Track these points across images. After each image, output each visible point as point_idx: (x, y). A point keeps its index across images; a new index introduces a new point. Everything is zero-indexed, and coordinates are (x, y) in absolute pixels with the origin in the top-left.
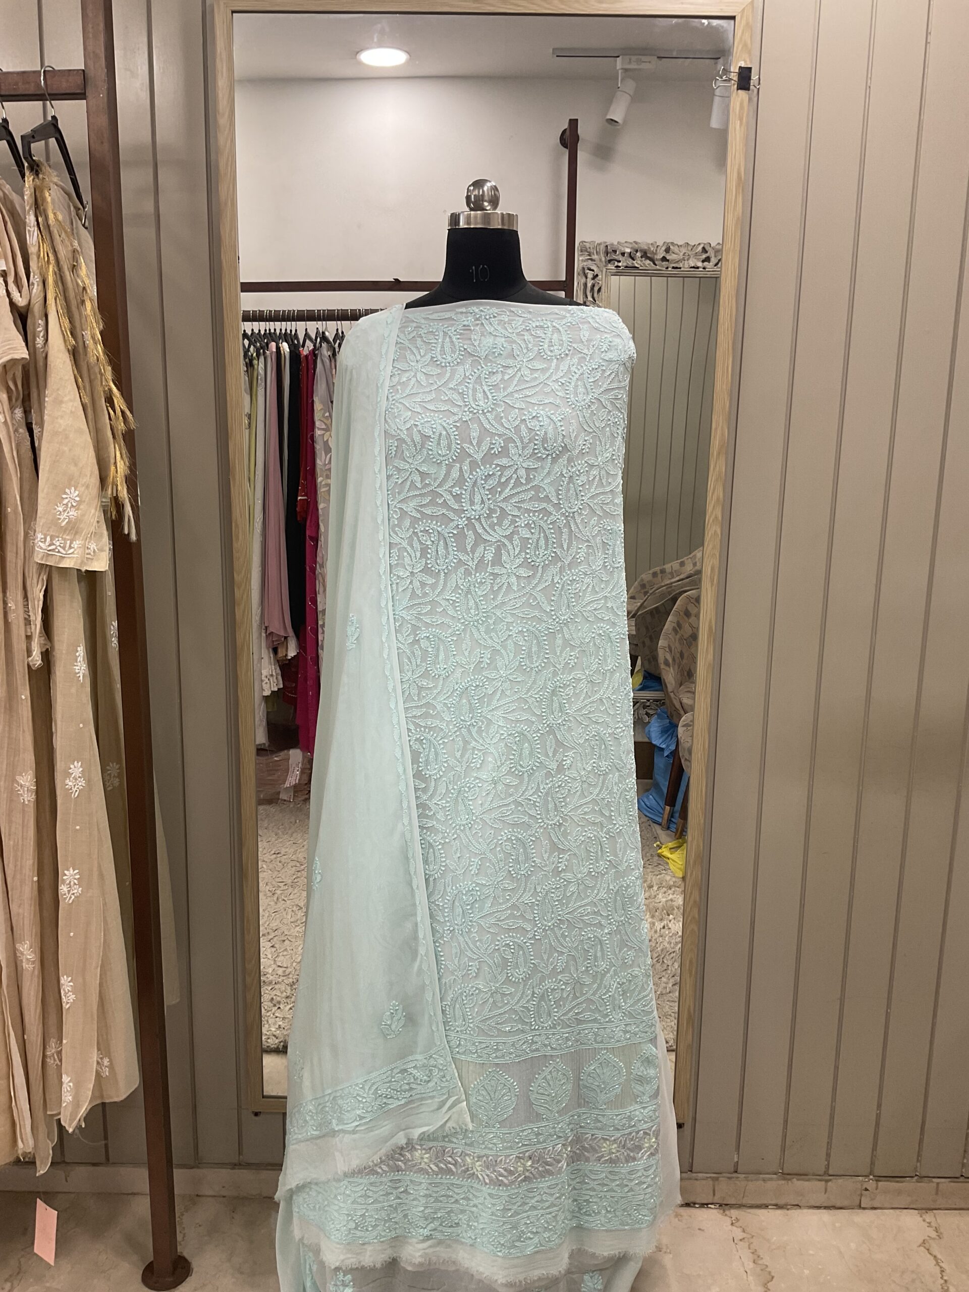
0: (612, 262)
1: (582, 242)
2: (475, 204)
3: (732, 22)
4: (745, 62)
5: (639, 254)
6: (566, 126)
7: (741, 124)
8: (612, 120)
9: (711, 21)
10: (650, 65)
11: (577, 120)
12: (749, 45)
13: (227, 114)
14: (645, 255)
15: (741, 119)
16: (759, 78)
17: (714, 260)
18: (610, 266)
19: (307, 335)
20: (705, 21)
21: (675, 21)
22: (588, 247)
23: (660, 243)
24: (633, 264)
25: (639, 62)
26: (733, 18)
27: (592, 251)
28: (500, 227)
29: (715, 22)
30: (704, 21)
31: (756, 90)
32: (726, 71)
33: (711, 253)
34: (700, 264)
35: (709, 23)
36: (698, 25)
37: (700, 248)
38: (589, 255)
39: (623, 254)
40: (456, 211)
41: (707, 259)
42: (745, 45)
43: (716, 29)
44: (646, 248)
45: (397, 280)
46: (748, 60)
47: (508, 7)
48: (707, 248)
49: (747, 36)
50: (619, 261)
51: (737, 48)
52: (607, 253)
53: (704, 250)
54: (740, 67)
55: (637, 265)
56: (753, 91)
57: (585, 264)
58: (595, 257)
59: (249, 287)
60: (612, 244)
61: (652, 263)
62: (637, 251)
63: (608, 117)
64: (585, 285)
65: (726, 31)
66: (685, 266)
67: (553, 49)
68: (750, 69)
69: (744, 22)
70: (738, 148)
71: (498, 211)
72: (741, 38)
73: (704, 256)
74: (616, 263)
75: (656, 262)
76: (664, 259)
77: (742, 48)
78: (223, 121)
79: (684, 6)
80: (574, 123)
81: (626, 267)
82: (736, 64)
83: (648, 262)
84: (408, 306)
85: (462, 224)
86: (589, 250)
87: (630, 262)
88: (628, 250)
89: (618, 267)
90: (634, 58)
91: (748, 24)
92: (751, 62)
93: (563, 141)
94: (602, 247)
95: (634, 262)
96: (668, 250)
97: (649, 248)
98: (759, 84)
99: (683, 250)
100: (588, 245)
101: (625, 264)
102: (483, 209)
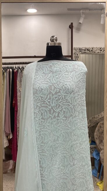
1: (74, 47)
2: (52, 41)
5: (86, 50)
6: (70, 24)
8: (80, 23)
10: (87, 11)
11: (72, 23)
14: (88, 50)
17: (102, 51)
18: (80, 52)
19: (16, 67)
20: (99, 3)
21: (93, 3)
23: (91, 47)
25: (85, 11)
26: (105, 2)
28: (57, 45)
29: (101, 3)
32: (104, 13)
33: (102, 49)
34: (99, 52)
37: (99, 48)
39: (83, 50)
40: (48, 42)
41: (101, 51)
43: (102, 4)
44: (88, 48)
45: (35, 56)
48: (101, 48)
51: (106, 8)
52: (80, 50)
53: (100, 49)
57: (75, 52)
58: (77, 50)
59: (4, 58)
60: (81, 48)
64: (75, 56)
65: (104, 5)
66: (96, 52)
67: (68, 9)
71: (57, 42)
73: (100, 50)
75: (90, 51)
76: (92, 51)
80: (72, 24)
82: (106, 11)
84: (38, 62)
85: (50, 45)
87: (85, 51)
88: (84, 49)
90: (84, 10)
93: (70, 27)
94: (79, 49)
96: (92, 49)
99: (96, 49)
101: (83, 52)
102: (54, 42)
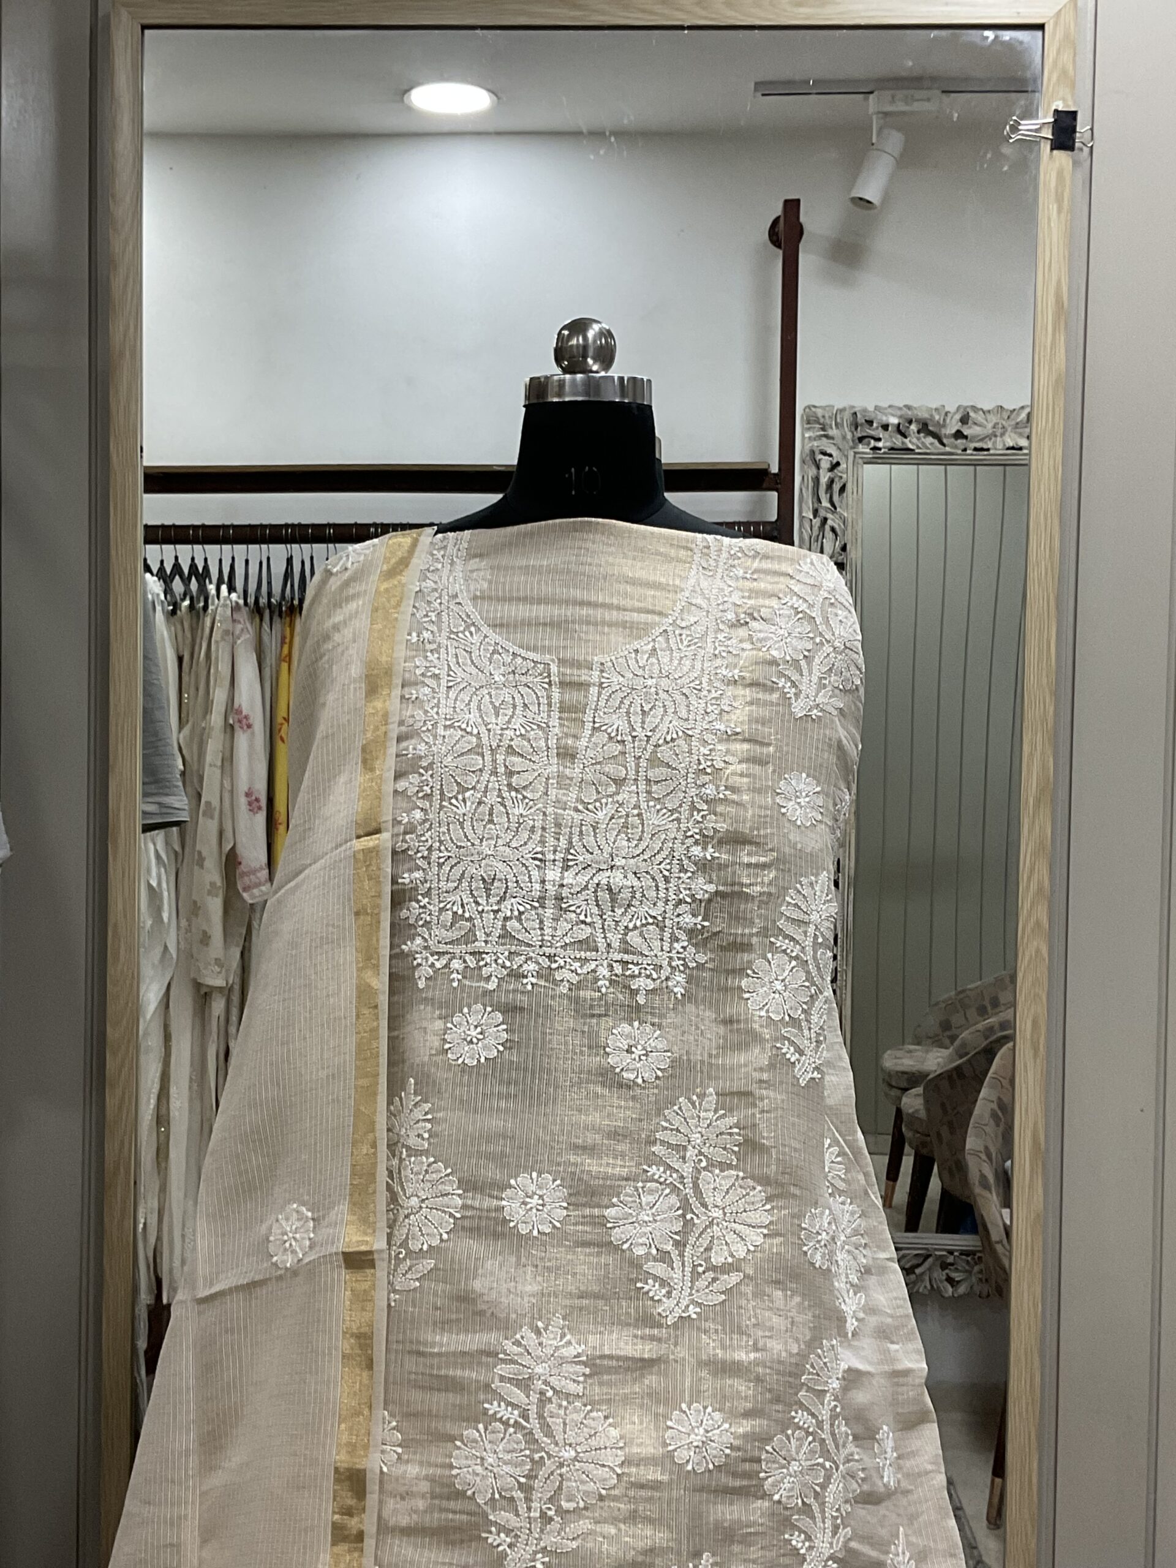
0: (866, 440)
1: (809, 407)
2: (571, 361)
3: (1039, 33)
4: (1064, 100)
5: (914, 427)
6: (778, 210)
7: (1059, 211)
8: (861, 199)
9: (1000, 33)
10: (927, 104)
11: (798, 201)
12: (1071, 72)
13: (128, 199)
14: (925, 428)
15: (1059, 200)
16: (1092, 129)
18: (861, 448)
20: (990, 34)
21: (933, 34)
22: (820, 415)
24: (903, 443)
25: (907, 100)
26: (1041, 27)
27: (828, 421)
28: (617, 400)
29: (1007, 35)
30: (987, 33)
31: (1086, 150)
34: (1023, 442)
35: (996, 37)
36: (978, 40)
37: (1023, 415)
38: (823, 429)
39: (885, 427)
40: (538, 373)
42: (1064, 72)
43: (1008, 45)
44: (926, 415)
46: (1069, 97)
47: (636, 15)
49: (1066, 57)
50: (879, 440)
51: (1049, 80)
52: (856, 426)
54: (1056, 111)
55: (911, 446)
56: (1081, 150)
57: (815, 444)
58: (833, 432)
60: (865, 410)
61: (936, 442)
62: (910, 422)
63: (856, 194)
65: (1027, 49)
66: (997, 446)
67: (756, 84)
68: (1073, 115)
69: (1059, 35)
70: (1055, 251)
71: (614, 373)
72: (1055, 63)
74: (873, 443)
75: (945, 441)
76: (959, 435)
77: (1058, 80)
78: (121, 211)
79: (949, 8)
80: (792, 206)
81: (892, 449)
82: (1049, 105)
83: (930, 440)
85: (551, 396)
86: (822, 420)
87: (898, 441)
88: (894, 421)
89: (875, 449)
90: (900, 94)
91: (1067, 37)
92: (1075, 102)
93: (774, 236)
94: (847, 416)
95: (907, 441)
96: (964, 420)
97: (932, 415)
98: (1092, 139)
100: (820, 412)
101: (888, 444)
102: (586, 370)
